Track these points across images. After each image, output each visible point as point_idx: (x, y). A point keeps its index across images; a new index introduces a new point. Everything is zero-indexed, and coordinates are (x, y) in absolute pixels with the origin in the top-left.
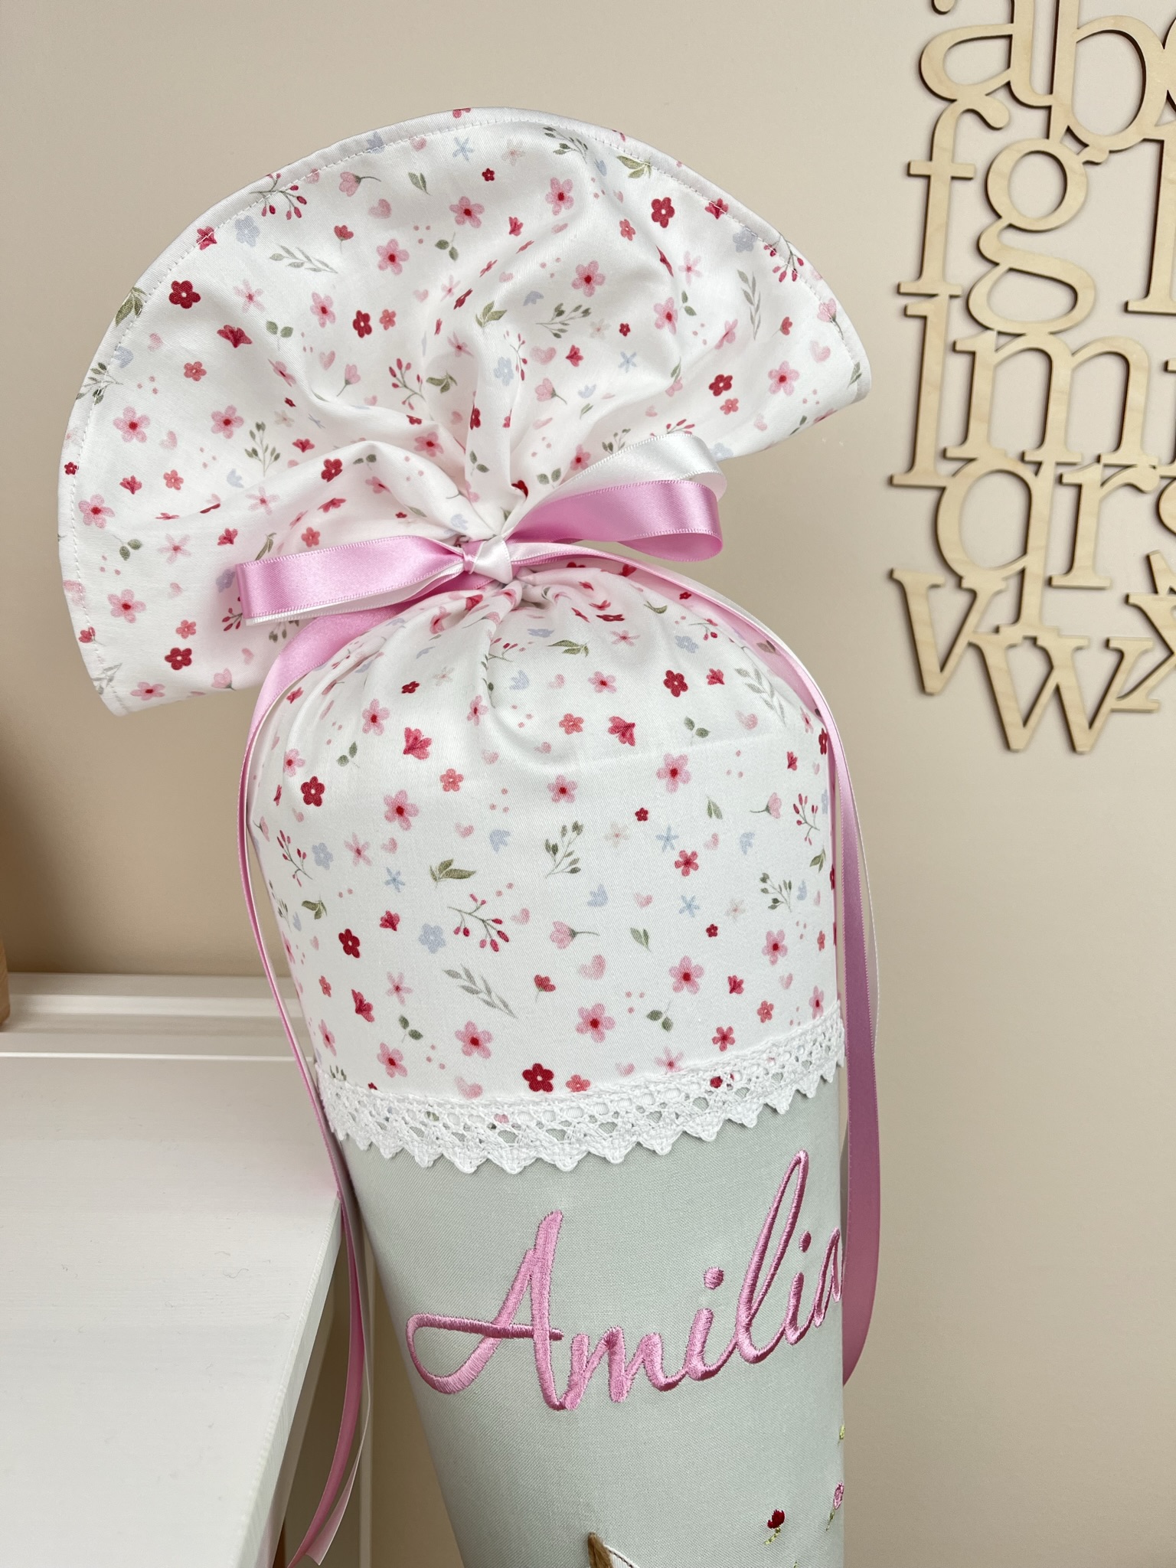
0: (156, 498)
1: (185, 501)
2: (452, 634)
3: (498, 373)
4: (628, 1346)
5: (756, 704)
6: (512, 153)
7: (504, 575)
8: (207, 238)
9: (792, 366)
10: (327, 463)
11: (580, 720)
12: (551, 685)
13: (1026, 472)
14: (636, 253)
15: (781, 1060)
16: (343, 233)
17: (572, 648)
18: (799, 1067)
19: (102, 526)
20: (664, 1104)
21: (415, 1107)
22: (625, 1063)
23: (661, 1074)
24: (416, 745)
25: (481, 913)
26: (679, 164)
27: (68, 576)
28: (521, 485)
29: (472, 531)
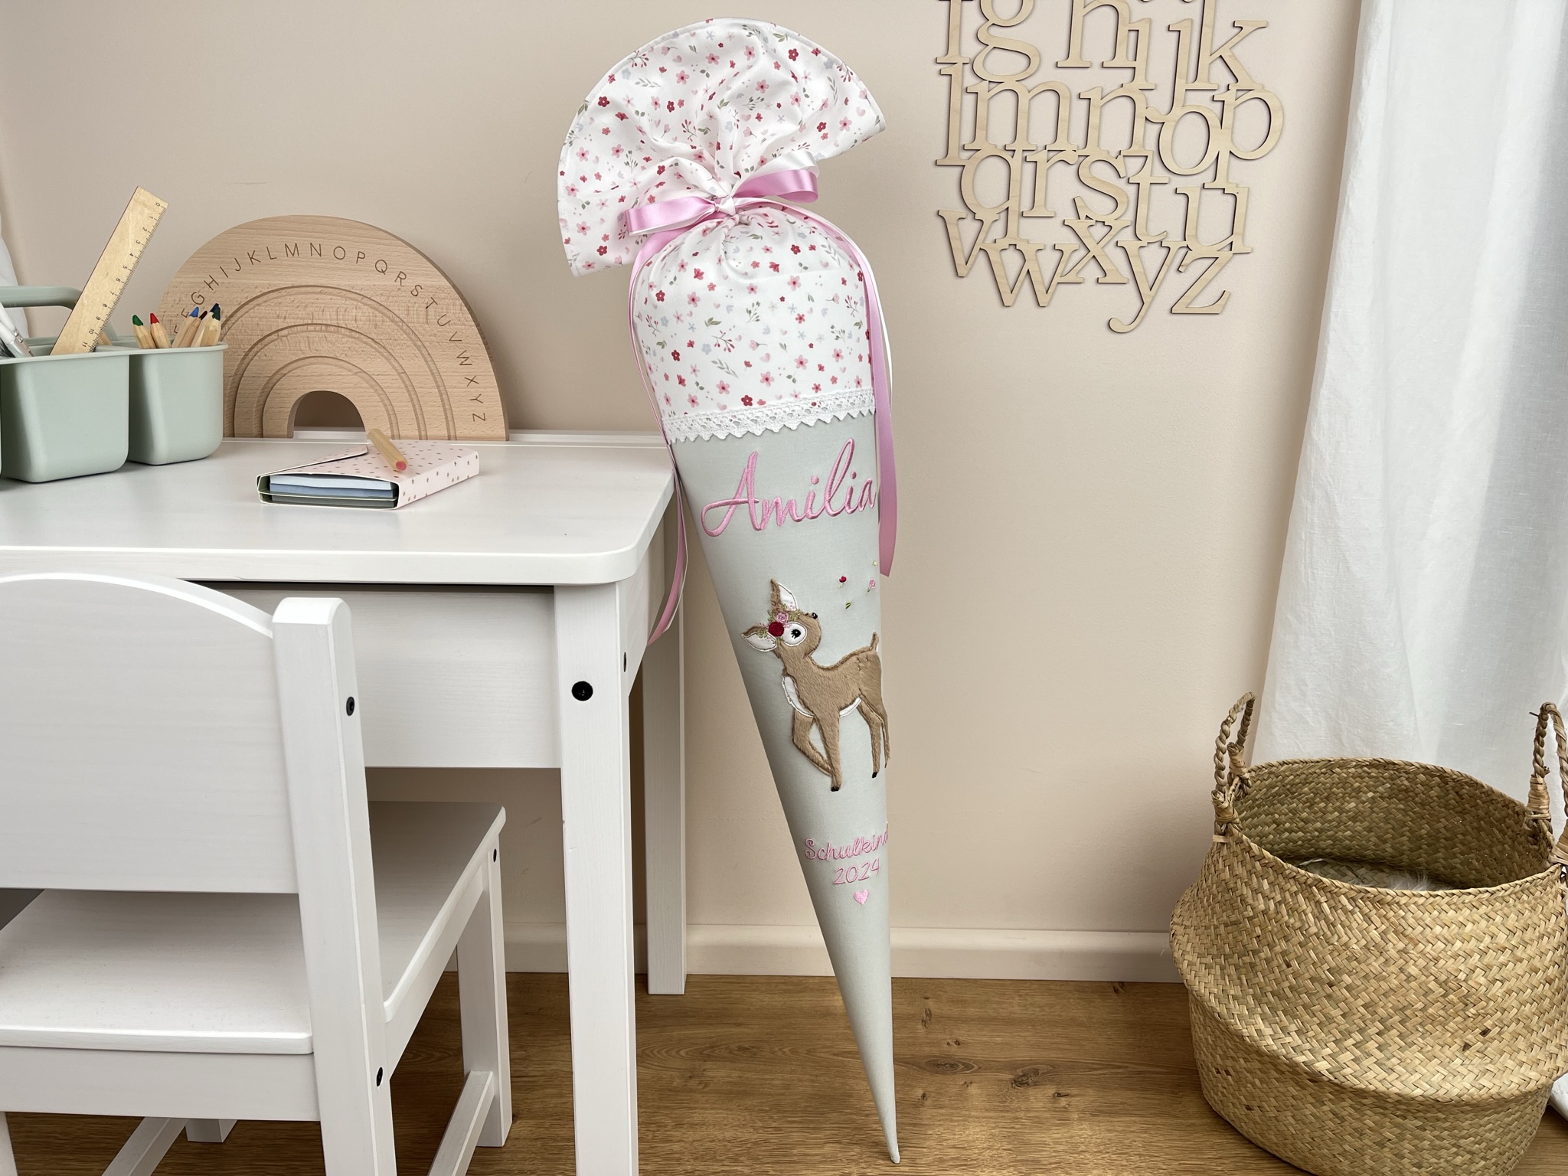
0: (593, 184)
1: (605, 184)
2: (710, 235)
3: (727, 128)
4: (783, 506)
5: (828, 258)
6: (730, 37)
7: (732, 212)
8: (612, 79)
9: (849, 119)
10: (659, 167)
11: (758, 263)
12: (748, 251)
13: (1007, 156)
14: (783, 75)
15: (840, 400)
16: (663, 70)
17: (756, 237)
18: (849, 405)
19: (575, 196)
20: (793, 411)
21: (702, 417)
22: (779, 395)
23: (793, 399)
24: (698, 274)
25: (724, 338)
26: (799, 35)
27: (561, 217)
28: (738, 173)
29: (719, 194)
